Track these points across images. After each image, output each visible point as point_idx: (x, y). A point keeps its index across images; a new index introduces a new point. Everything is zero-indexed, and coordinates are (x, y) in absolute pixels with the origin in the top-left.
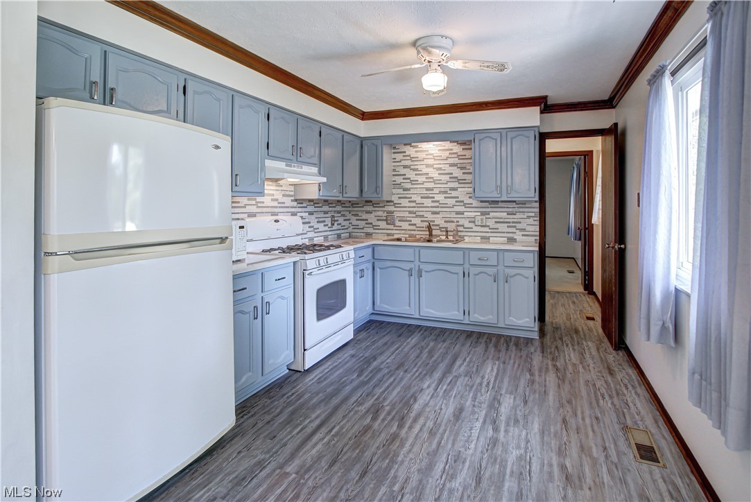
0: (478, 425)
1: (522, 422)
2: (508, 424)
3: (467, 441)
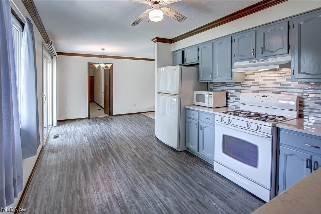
0: (123, 194)
1: (105, 208)
2: (110, 202)
3: (121, 184)
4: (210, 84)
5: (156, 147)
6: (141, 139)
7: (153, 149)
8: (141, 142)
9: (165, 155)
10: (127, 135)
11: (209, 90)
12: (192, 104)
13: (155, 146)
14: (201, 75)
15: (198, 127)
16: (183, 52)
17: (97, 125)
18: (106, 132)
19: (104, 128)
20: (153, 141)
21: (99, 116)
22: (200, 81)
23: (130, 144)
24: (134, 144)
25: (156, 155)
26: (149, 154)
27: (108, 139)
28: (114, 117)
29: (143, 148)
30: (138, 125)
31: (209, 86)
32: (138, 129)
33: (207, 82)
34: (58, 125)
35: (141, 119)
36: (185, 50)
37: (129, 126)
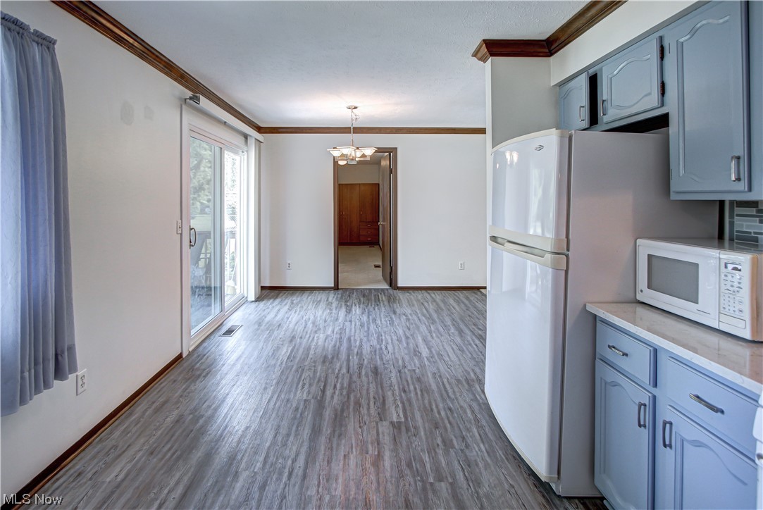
4: (738, 210)
5: (469, 440)
6: (434, 386)
7: (453, 447)
8: (426, 402)
9: (487, 496)
10: (400, 362)
11: (731, 240)
12: (631, 295)
13: (468, 430)
14: (679, 169)
15: (649, 421)
16: (593, 81)
17: (342, 313)
18: (349, 340)
19: (353, 325)
20: (470, 407)
21: (365, 284)
22: (673, 197)
23: (390, 400)
24: (403, 403)
25: (453, 485)
26: (428, 466)
27: (338, 367)
28: (400, 294)
29: (422, 429)
30: (453, 330)
31: (731, 216)
32: (446, 346)
33: (722, 203)
34: (259, 299)
35: (472, 309)
36: (601, 69)
37: (423, 328)
